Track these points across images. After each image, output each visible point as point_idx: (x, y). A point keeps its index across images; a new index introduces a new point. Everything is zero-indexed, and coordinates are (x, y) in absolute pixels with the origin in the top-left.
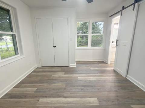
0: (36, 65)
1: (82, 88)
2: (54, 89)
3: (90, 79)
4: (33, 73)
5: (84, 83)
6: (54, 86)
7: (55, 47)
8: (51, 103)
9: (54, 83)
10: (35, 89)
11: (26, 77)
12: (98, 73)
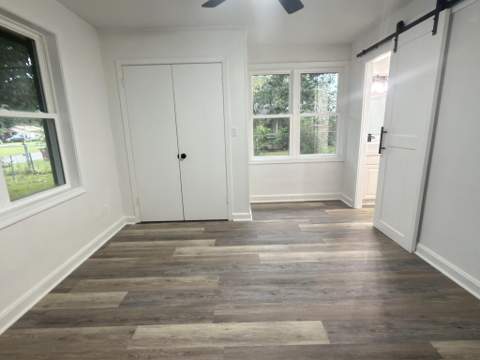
0: (124, 217)
1: (273, 288)
2: (181, 295)
3: (297, 259)
4: (112, 244)
5: (279, 273)
6: (185, 284)
7: (184, 156)
8: (174, 339)
9: (181, 275)
10: (121, 295)
11: (91, 257)
12: (325, 240)
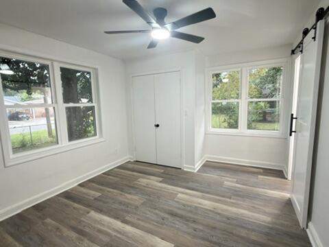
2: (121, 203)
4: (116, 170)
6: (126, 198)
9: (130, 193)
10: (98, 194)
11: (103, 174)
